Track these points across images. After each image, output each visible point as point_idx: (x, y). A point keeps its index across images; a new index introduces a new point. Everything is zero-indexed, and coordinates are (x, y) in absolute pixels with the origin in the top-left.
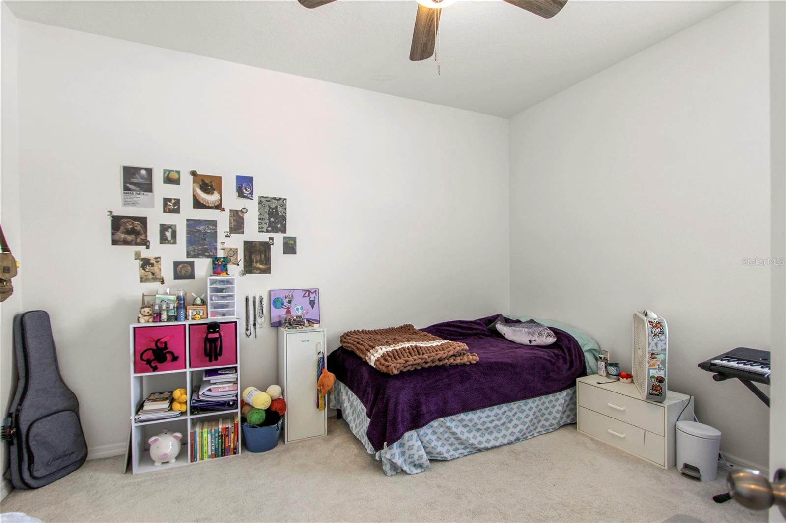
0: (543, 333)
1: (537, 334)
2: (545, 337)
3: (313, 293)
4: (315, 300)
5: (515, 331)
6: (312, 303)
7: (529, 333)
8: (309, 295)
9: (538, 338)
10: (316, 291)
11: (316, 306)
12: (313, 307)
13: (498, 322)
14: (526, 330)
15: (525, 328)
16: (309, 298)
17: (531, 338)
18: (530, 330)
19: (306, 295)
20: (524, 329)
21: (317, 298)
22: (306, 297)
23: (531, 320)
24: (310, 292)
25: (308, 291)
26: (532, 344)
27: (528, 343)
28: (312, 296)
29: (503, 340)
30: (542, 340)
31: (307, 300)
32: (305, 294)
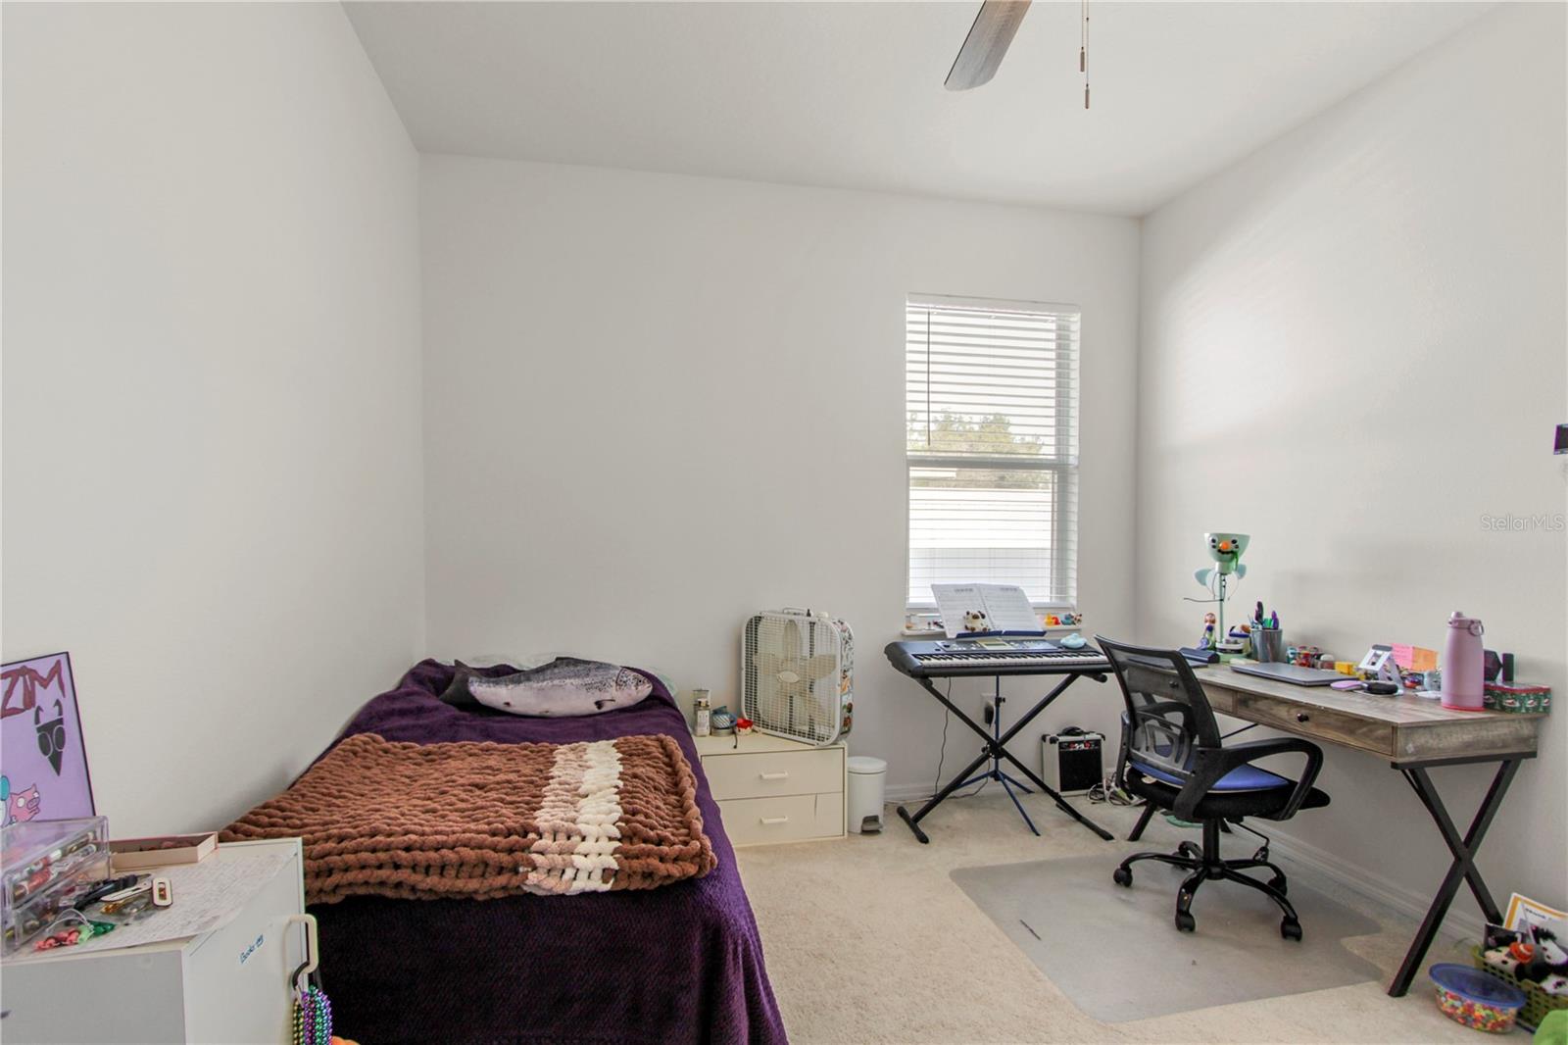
0: (625, 679)
1: (614, 684)
2: (633, 688)
3: (45, 683)
4: (60, 721)
5: (541, 689)
6: (52, 739)
7: (589, 687)
8: (30, 700)
9: (619, 693)
10: (60, 669)
11: (70, 753)
12: (56, 762)
13: (471, 679)
14: (577, 681)
15: (570, 677)
16: (32, 712)
17: (598, 696)
18: (588, 680)
19: (17, 700)
20: (568, 681)
21: (67, 703)
22: (15, 711)
23: (557, 659)
24: (33, 675)
25: (24, 671)
26: (603, 710)
27: (595, 709)
28: (46, 697)
29: (503, 718)
30: (630, 695)
31: (25, 727)
32: (9, 694)
